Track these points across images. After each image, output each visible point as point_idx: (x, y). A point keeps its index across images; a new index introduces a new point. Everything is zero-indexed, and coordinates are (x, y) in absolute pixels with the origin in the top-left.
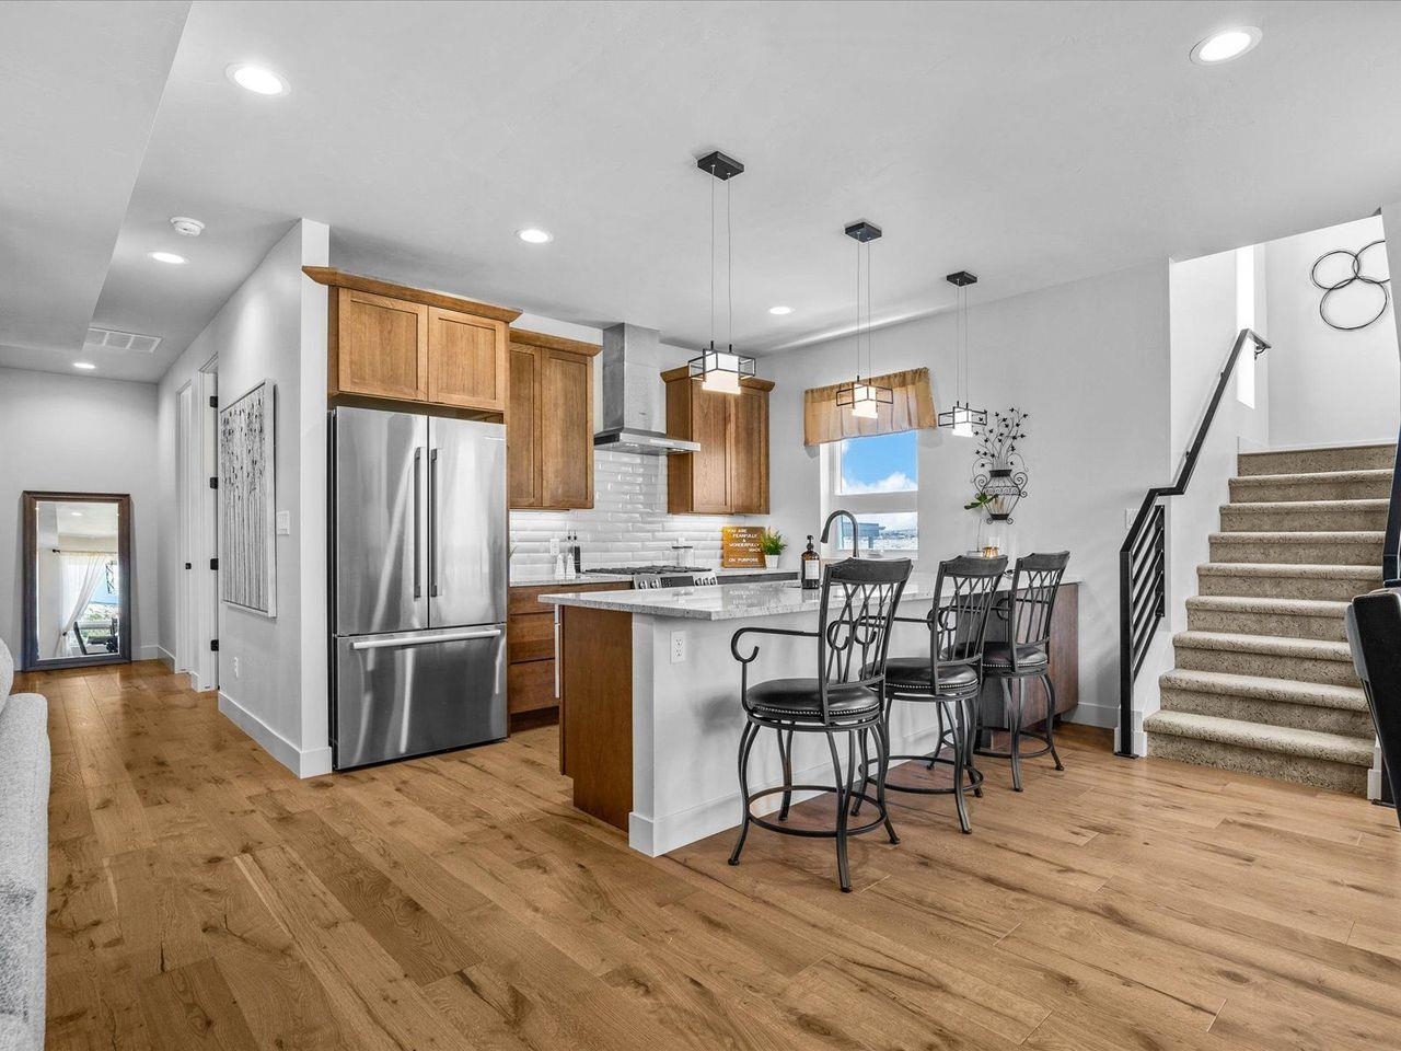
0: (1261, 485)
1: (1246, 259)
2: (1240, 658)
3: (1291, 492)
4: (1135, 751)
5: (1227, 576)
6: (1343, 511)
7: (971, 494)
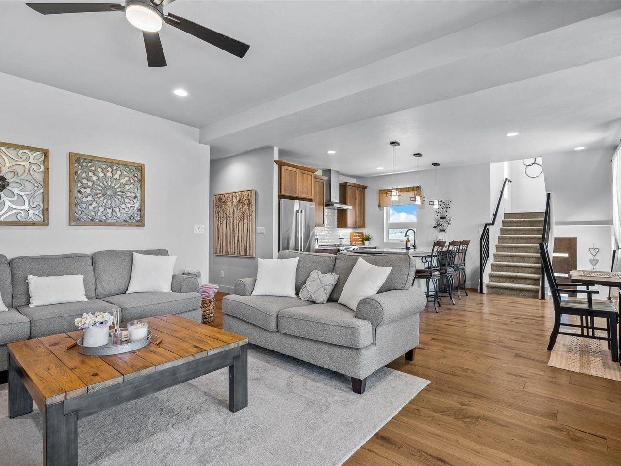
0: (511, 222)
1: (506, 164)
2: (508, 268)
3: (519, 224)
4: (483, 292)
5: (503, 247)
6: (532, 230)
7: (434, 224)
